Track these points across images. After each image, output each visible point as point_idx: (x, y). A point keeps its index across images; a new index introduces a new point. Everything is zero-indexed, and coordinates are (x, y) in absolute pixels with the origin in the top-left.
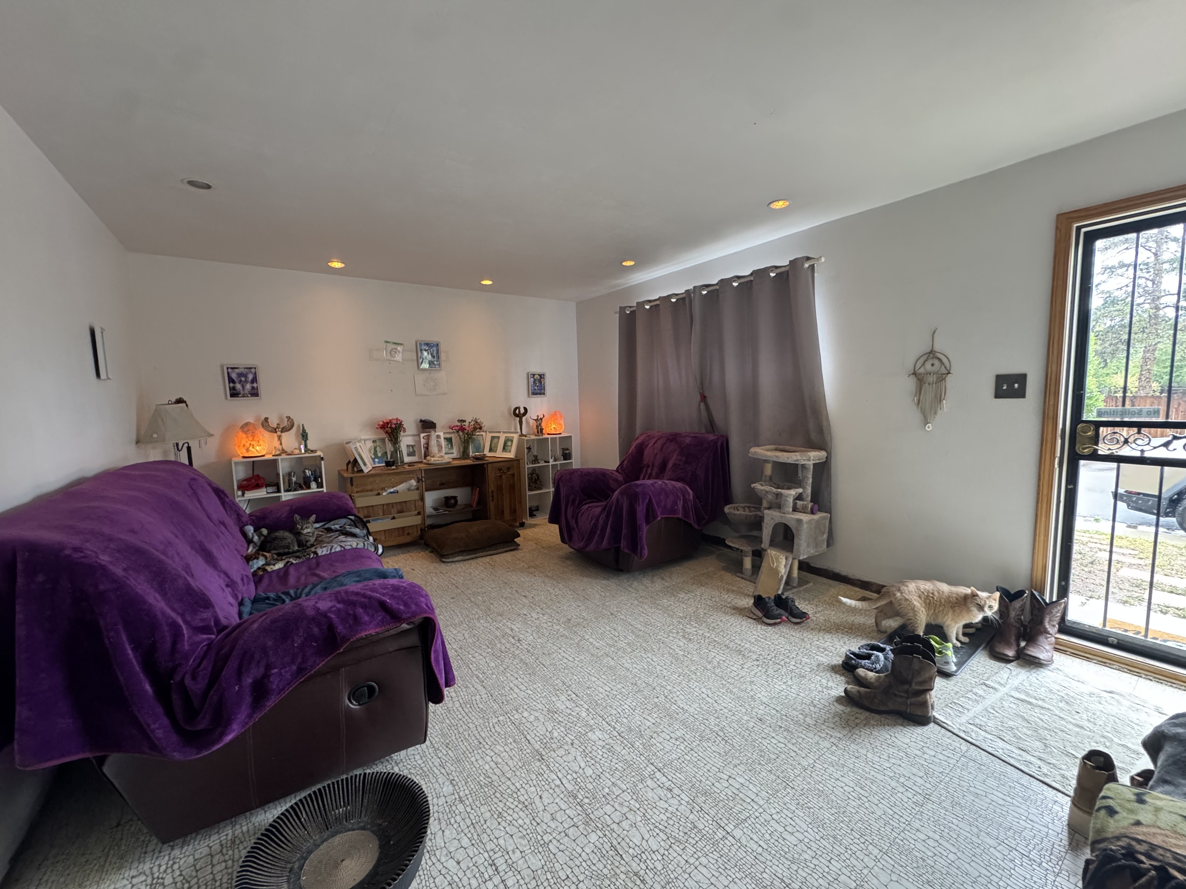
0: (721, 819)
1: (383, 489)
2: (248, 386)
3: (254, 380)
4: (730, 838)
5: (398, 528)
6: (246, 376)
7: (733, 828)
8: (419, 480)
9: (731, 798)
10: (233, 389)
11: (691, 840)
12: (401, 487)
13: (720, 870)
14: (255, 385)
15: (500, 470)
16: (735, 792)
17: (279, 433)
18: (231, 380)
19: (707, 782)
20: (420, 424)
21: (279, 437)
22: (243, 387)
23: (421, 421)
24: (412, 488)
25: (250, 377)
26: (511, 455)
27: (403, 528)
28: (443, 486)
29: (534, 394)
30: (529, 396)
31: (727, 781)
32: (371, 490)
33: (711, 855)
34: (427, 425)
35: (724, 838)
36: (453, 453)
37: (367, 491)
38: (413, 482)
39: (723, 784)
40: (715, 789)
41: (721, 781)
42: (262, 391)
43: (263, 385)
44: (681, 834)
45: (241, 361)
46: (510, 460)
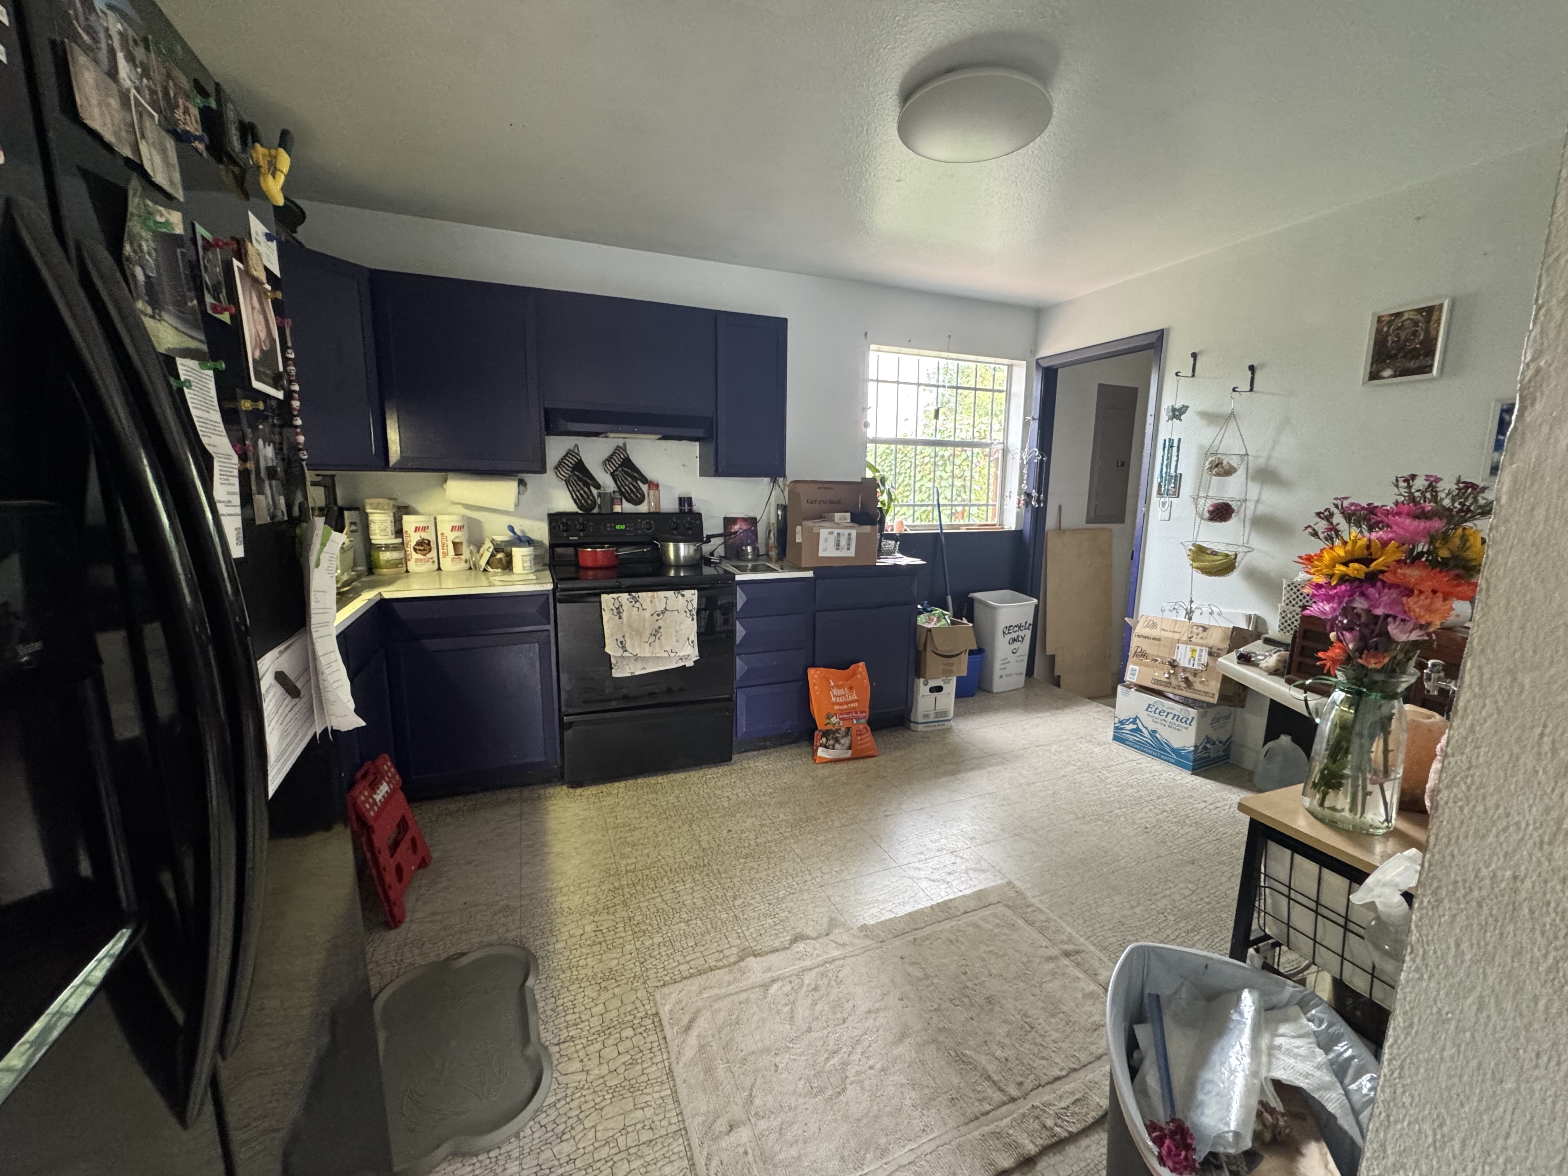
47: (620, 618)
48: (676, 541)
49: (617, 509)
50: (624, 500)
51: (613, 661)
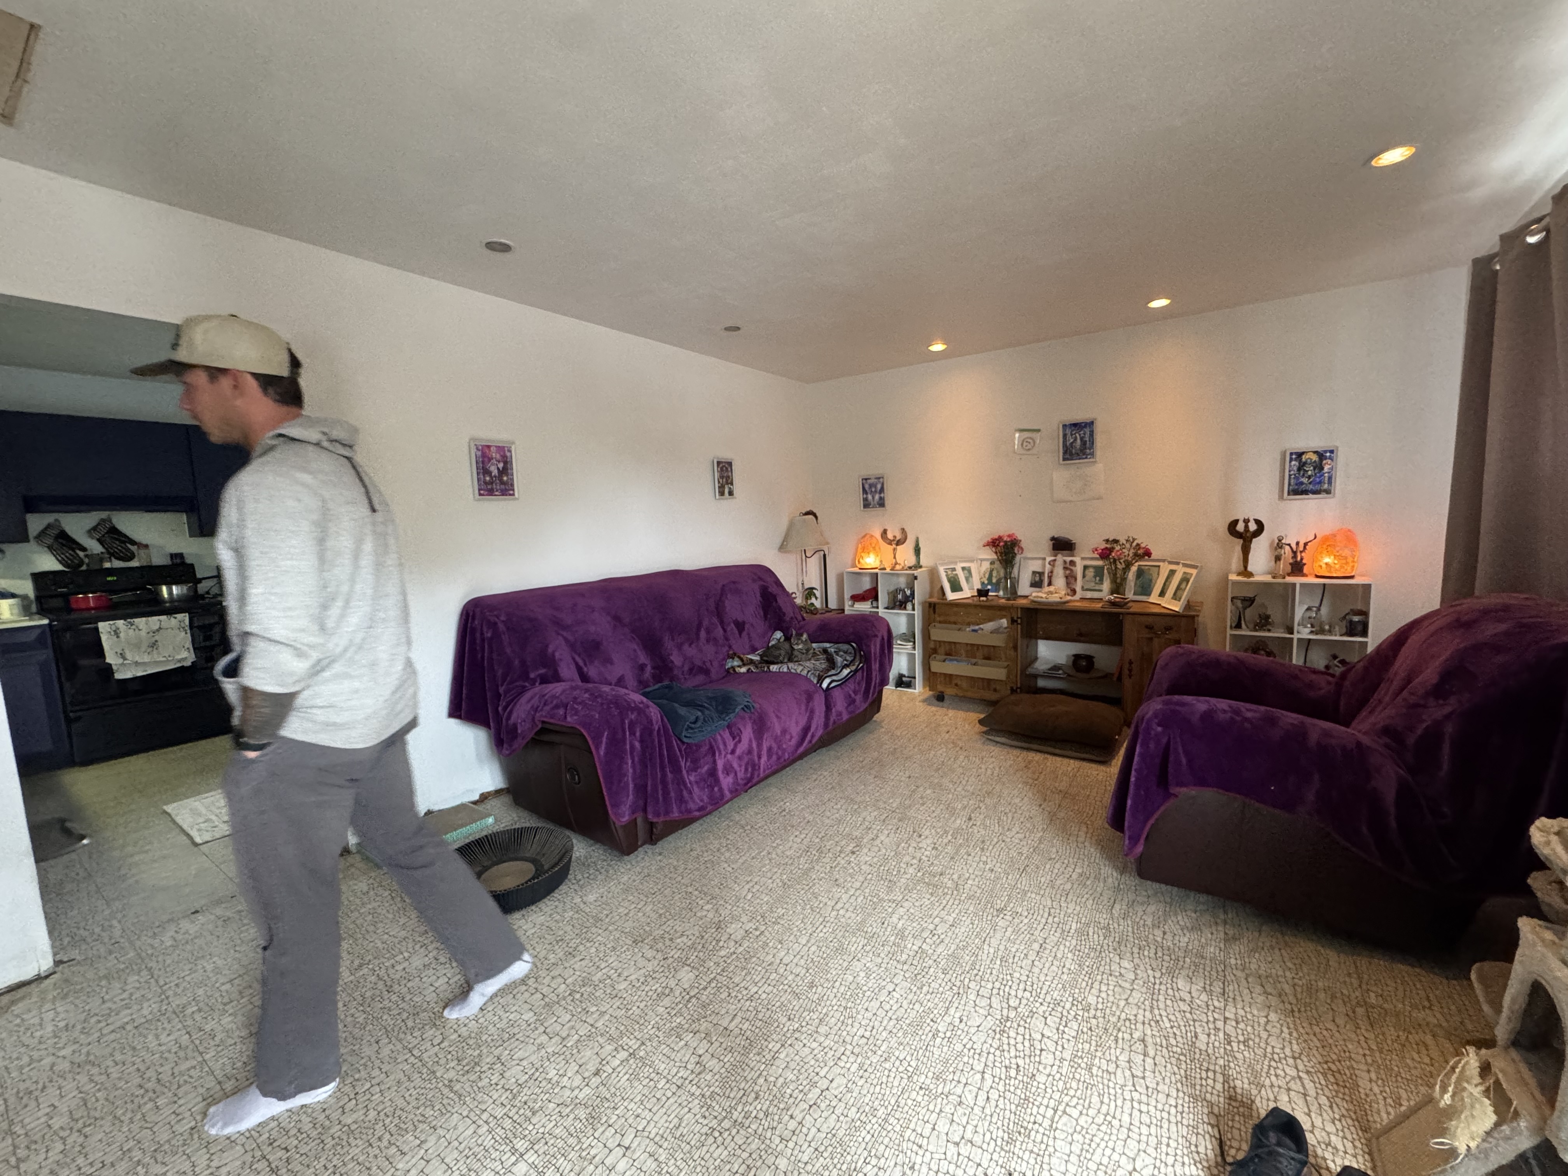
0: (546, 1143)
1: (969, 624)
2: (877, 497)
3: (882, 490)
4: (513, 1159)
5: (983, 679)
6: (876, 487)
7: (530, 1161)
8: (1013, 621)
9: (584, 1154)
10: (865, 500)
11: (514, 1110)
12: (989, 626)
13: (467, 1150)
14: (882, 495)
15: (1150, 628)
16: (597, 1158)
17: (894, 546)
18: (865, 491)
19: (614, 1118)
20: (1051, 543)
21: (895, 550)
22: (873, 498)
23: (1053, 539)
24: (1001, 630)
25: (879, 486)
26: (1176, 607)
27: (989, 680)
28: (1082, 639)
29: (1298, 490)
30: (1281, 497)
31: (619, 1145)
32: (955, 623)
33: (490, 1136)
34: (1062, 545)
35: (514, 1151)
36: (1101, 591)
37: (950, 623)
38: (1004, 622)
39: (610, 1140)
40: (601, 1130)
41: (618, 1136)
42: (887, 502)
43: (889, 496)
44: (525, 1098)
45: (871, 472)
46: (1175, 615)
47: (118, 637)
48: (169, 584)
49: (107, 565)
50: (113, 559)
51: (114, 668)
